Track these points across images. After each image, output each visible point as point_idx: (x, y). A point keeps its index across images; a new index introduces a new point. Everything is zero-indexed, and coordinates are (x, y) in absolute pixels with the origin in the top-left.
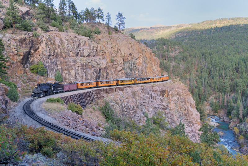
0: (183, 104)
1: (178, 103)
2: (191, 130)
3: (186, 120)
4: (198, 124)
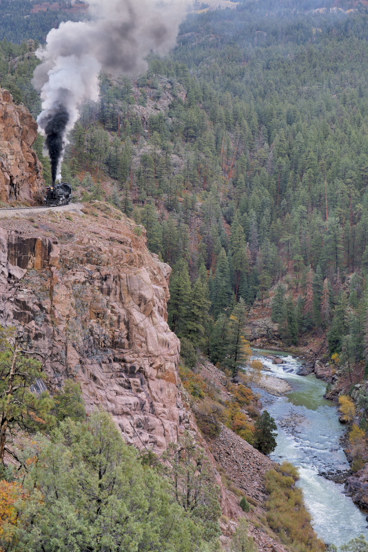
4: (167, 380)
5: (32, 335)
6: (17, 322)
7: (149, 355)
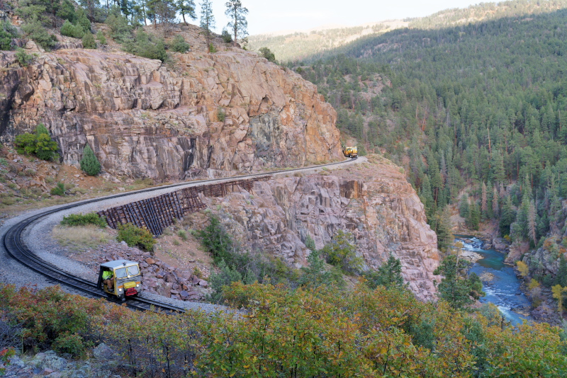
0: (397, 212)
1: (385, 210)
2: (418, 274)
3: (404, 251)
4: (433, 258)
5: (357, 237)
6: (348, 230)
7: (422, 244)
